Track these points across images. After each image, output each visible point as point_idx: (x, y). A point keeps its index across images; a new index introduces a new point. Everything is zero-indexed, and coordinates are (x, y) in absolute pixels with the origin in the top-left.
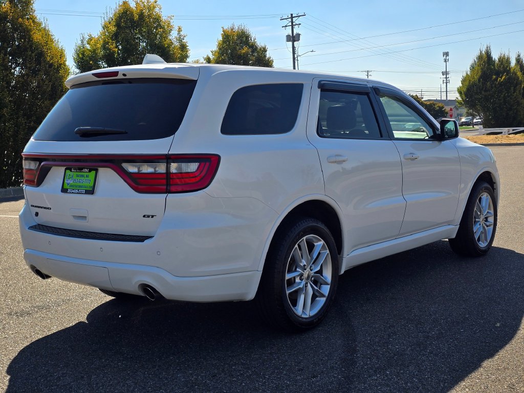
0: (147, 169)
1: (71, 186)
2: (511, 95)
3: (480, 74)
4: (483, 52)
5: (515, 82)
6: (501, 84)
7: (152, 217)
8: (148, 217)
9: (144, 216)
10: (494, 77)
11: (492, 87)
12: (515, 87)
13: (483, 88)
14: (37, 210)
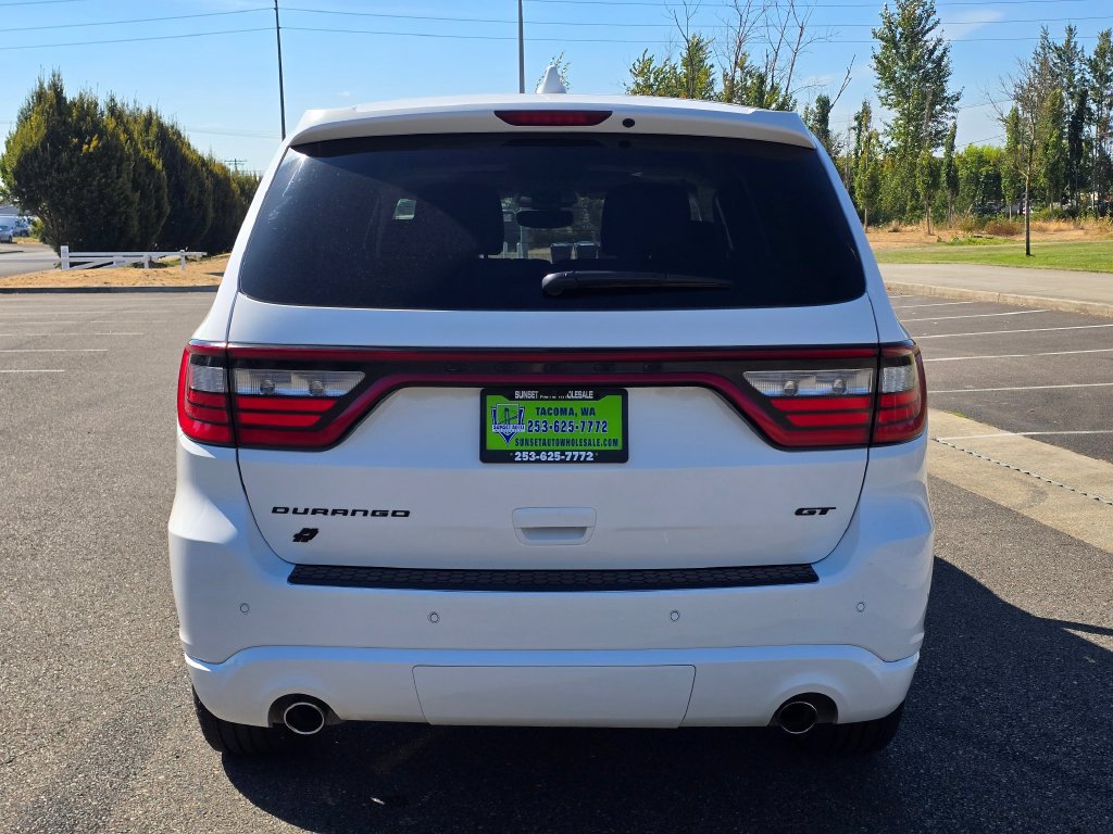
0: (814, 385)
1: (523, 442)
2: (112, 182)
3: (43, 130)
4: (46, 86)
5: (118, 155)
6: (89, 156)
7: (824, 511)
8: (812, 512)
9: (799, 512)
10: (75, 140)
11: (72, 164)
12: (118, 166)
13: (53, 164)
14: (310, 522)
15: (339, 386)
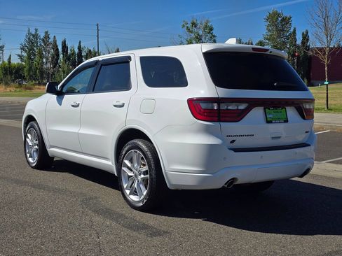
7: (308, 132)
14: (234, 138)
15: (242, 107)
